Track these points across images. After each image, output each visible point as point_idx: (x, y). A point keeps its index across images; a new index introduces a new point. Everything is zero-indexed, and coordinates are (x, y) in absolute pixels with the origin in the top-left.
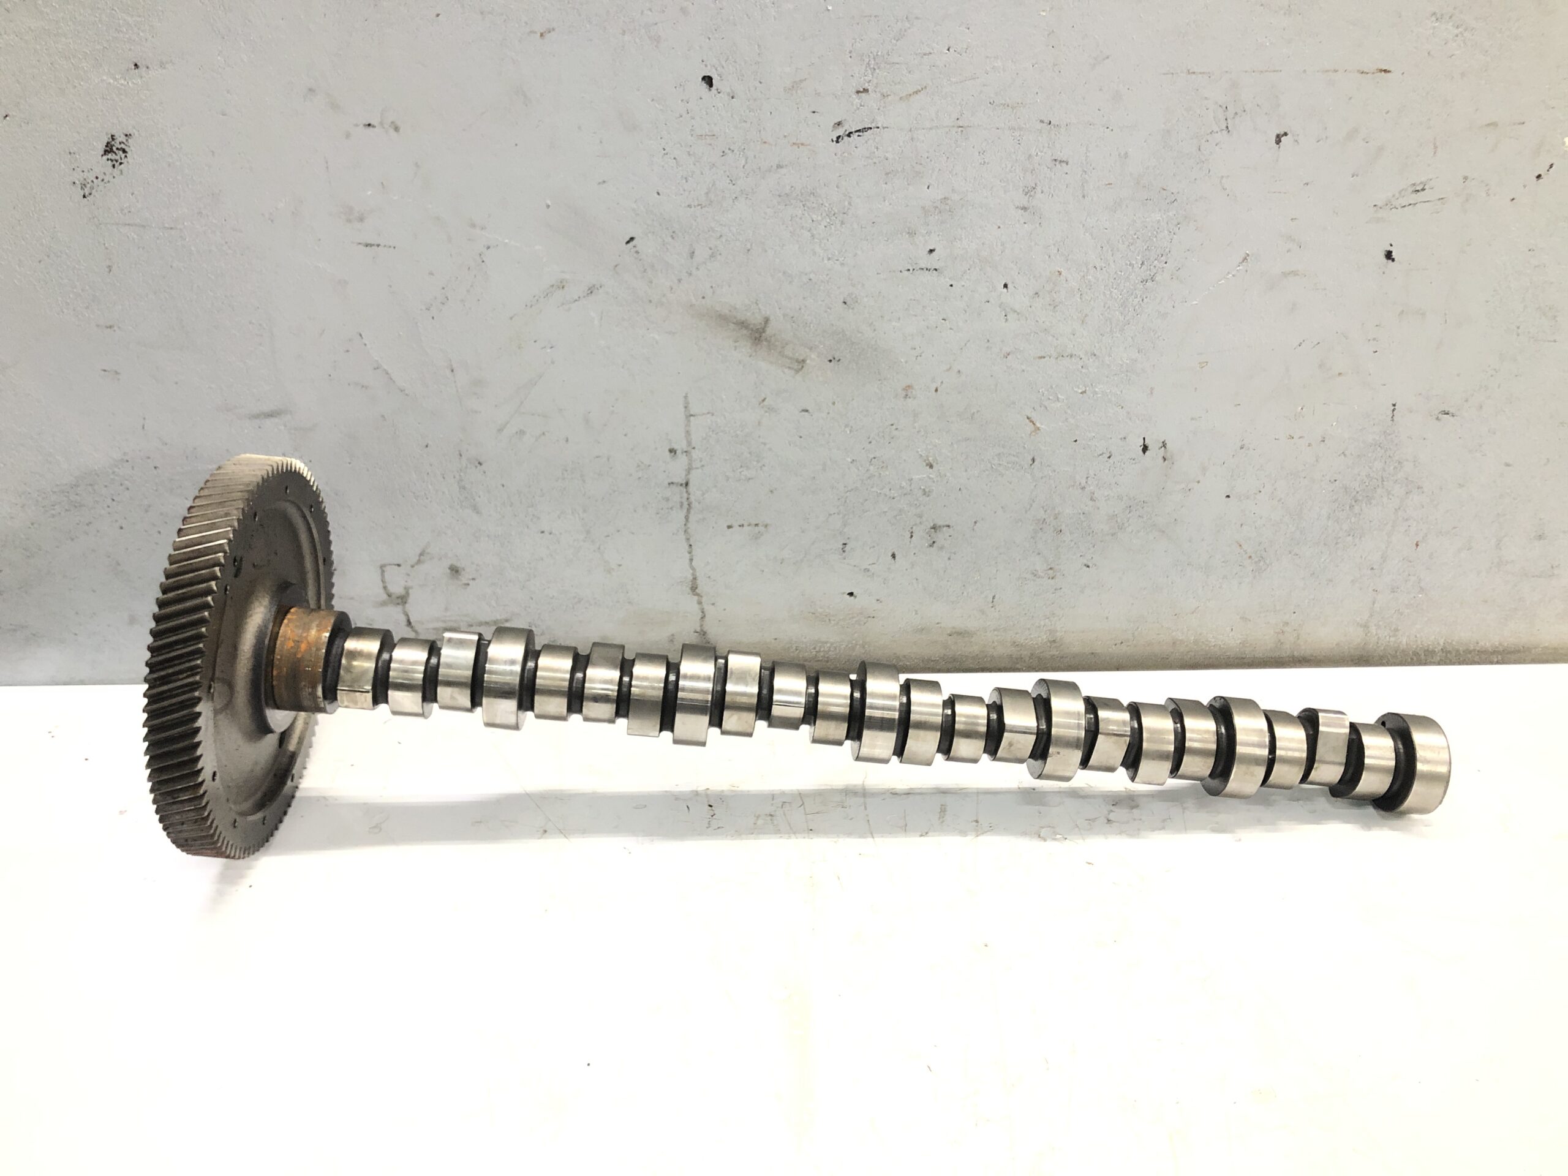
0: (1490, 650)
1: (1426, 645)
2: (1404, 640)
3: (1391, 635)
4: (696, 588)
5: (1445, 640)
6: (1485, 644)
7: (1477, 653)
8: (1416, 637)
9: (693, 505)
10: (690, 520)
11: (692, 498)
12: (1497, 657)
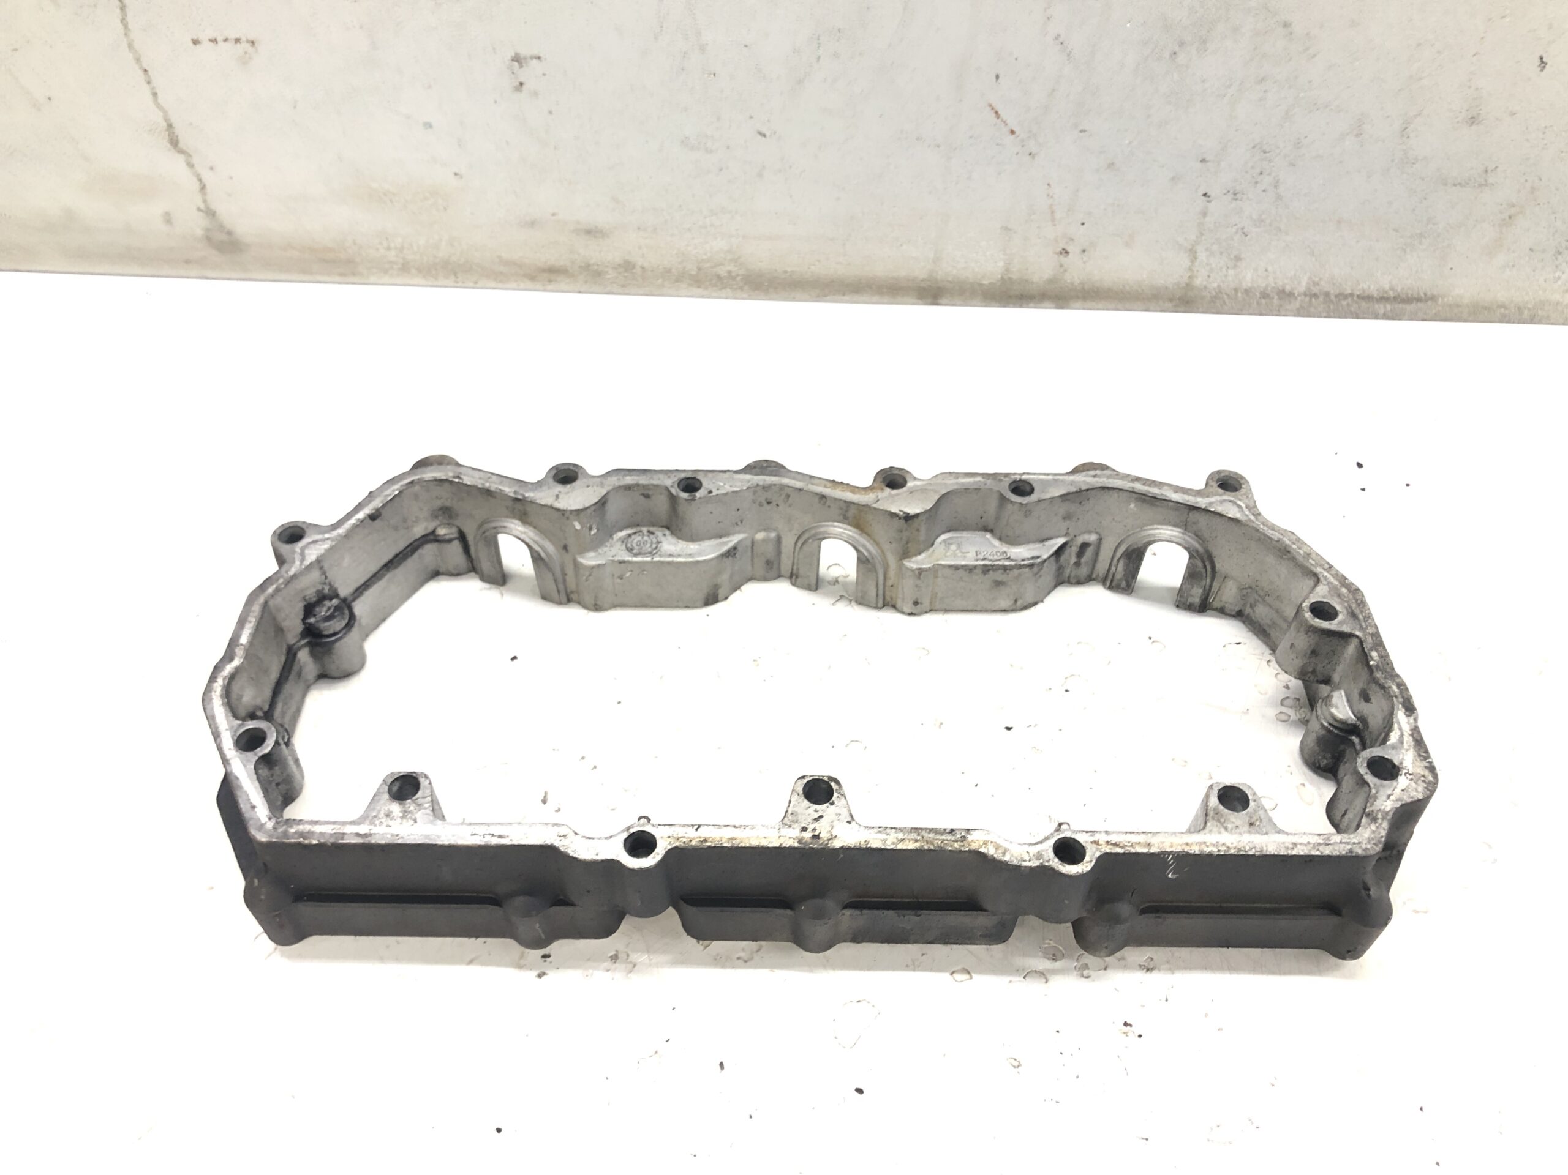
0: (1375, 296)
1: (1281, 283)
2: (1249, 276)
3: (1229, 265)
4: (178, 141)
5: (1310, 278)
6: (1369, 287)
7: (1355, 298)
8: (1266, 270)
10: (130, 26)
12: (1385, 307)
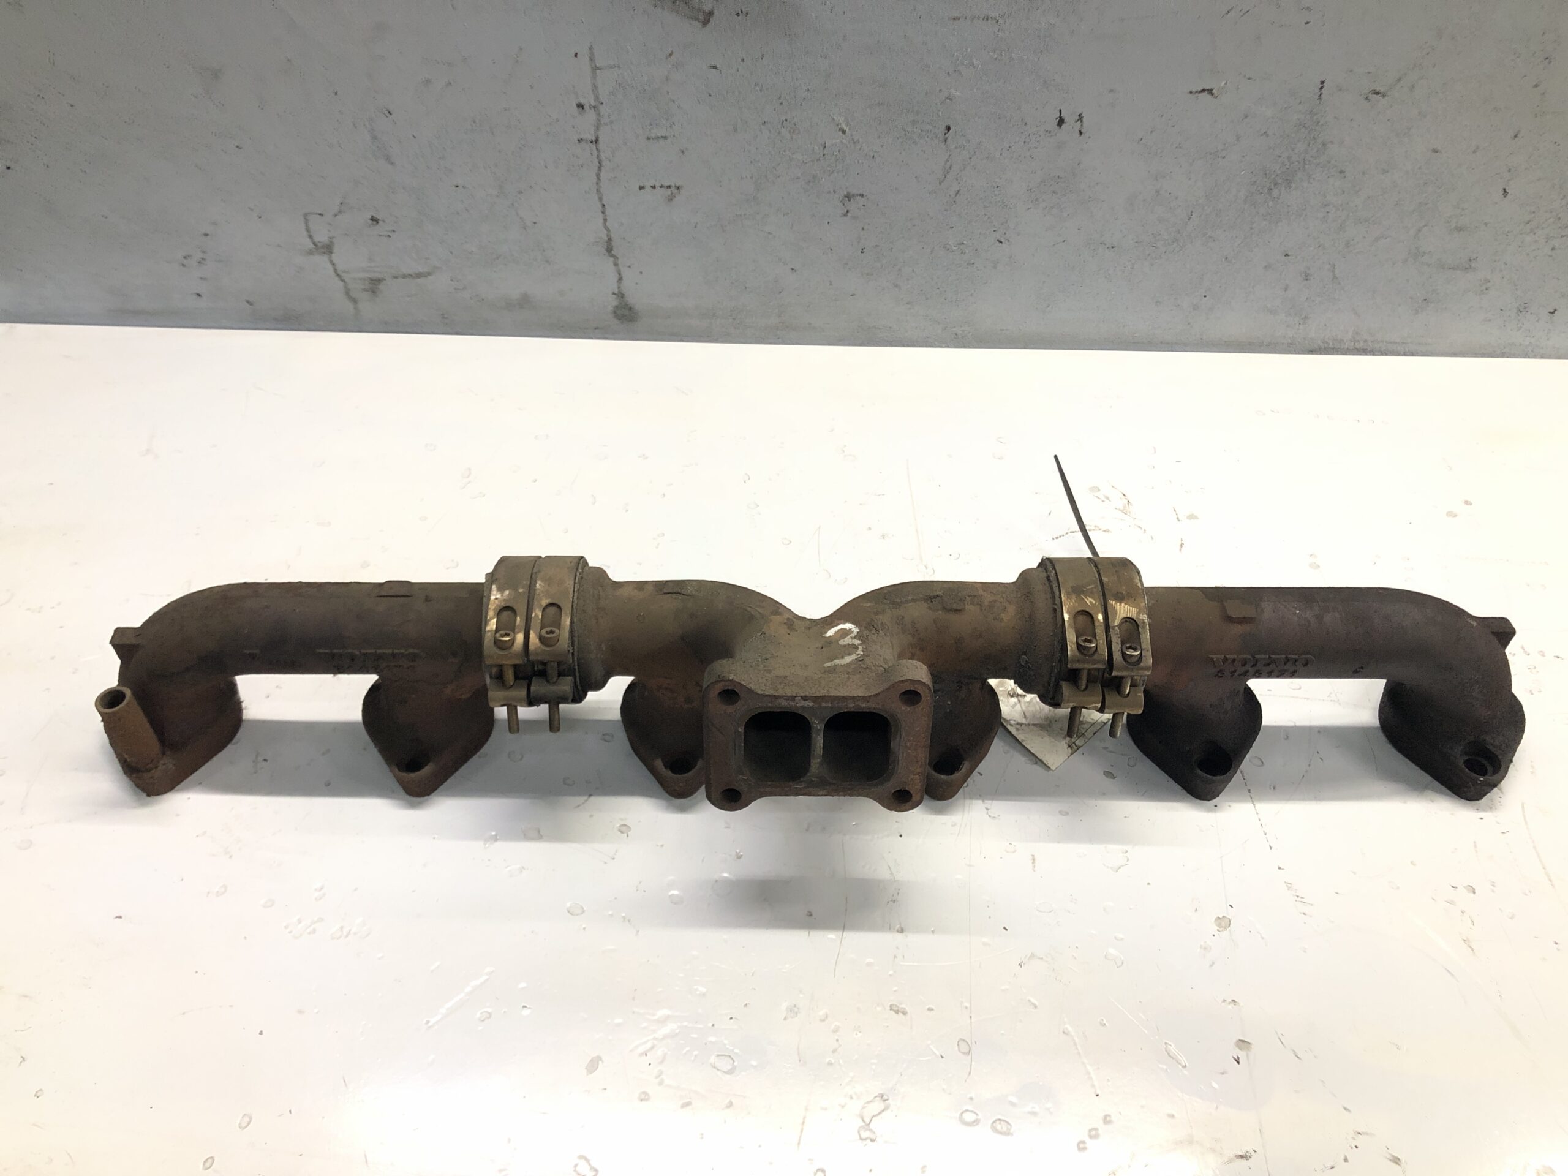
3: (1301, 322)
4: (612, 249)
9: (603, 164)
10: (601, 178)
11: (603, 157)
